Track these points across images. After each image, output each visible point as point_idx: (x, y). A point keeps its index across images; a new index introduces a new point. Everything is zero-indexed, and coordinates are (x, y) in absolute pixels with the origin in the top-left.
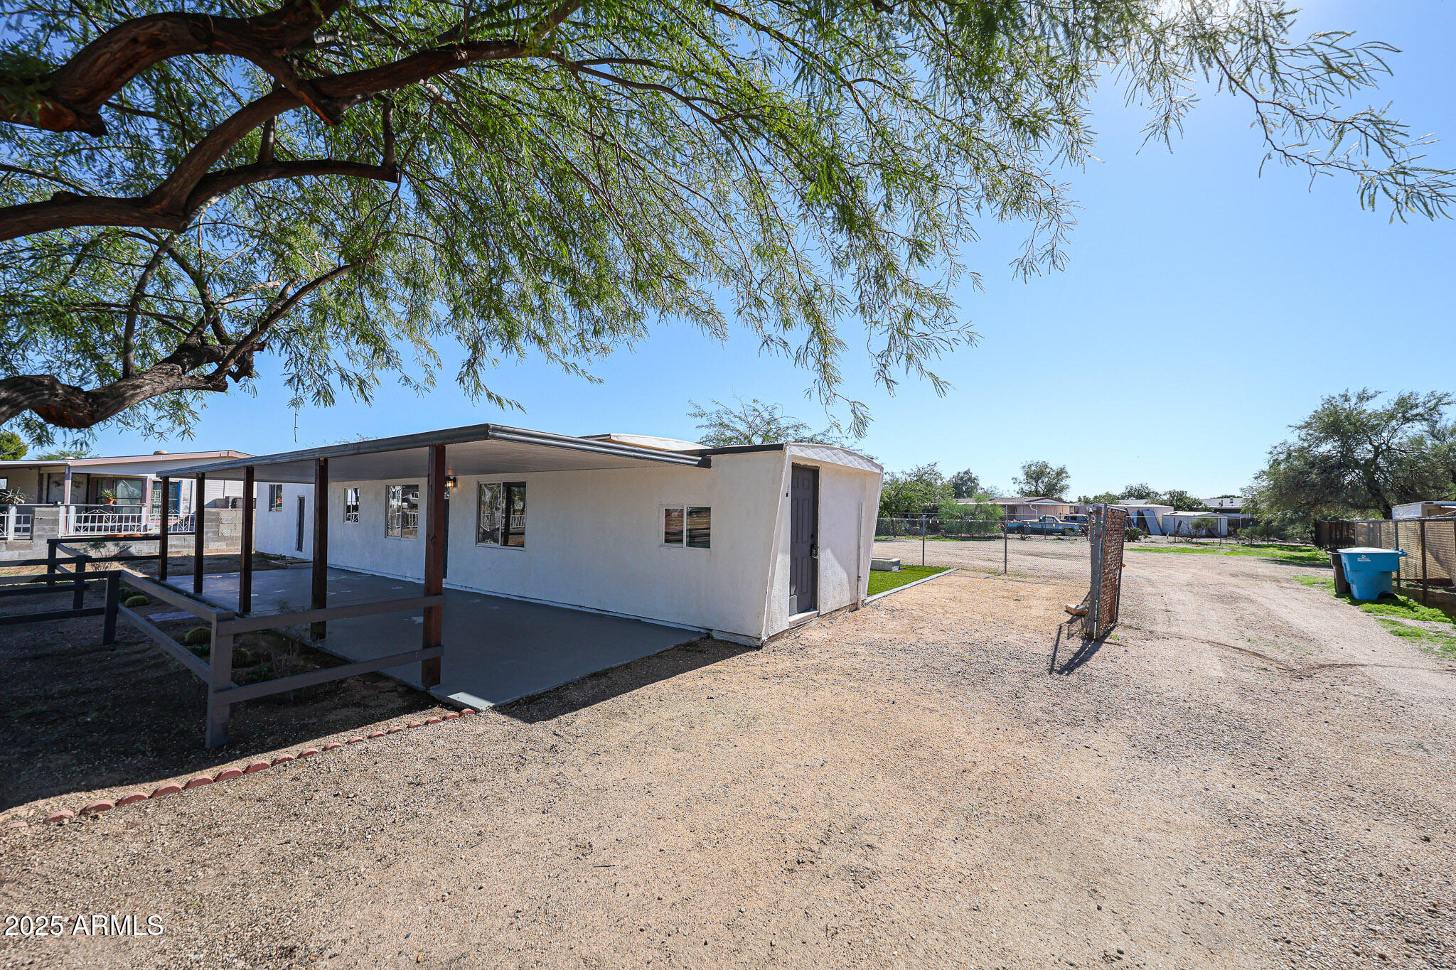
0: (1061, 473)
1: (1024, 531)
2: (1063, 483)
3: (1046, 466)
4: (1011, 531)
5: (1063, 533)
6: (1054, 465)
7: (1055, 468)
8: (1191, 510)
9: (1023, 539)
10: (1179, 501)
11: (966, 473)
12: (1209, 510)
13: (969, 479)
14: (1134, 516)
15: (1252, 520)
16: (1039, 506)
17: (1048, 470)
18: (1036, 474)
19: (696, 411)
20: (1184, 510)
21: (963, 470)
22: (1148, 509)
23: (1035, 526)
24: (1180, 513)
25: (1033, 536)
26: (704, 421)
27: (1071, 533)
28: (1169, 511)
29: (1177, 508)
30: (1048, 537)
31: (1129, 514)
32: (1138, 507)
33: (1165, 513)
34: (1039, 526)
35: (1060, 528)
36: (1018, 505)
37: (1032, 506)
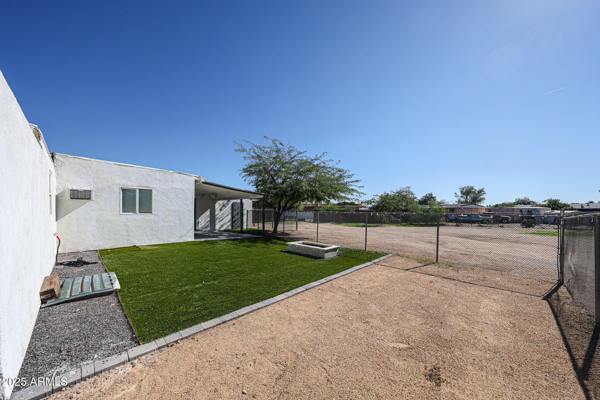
0: (481, 192)
1: (458, 221)
2: (481, 197)
3: (473, 188)
4: (451, 221)
5: (482, 222)
6: (477, 188)
7: (477, 189)
8: (563, 209)
9: (458, 226)
10: (554, 204)
11: (430, 194)
12: (575, 210)
13: (432, 197)
14: (525, 213)
16: (467, 208)
17: (473, 190)
18: (467, 192)
19: (239, 148)
20: (557, 210)
22: (535, 209)
23: (465, 219)
24: (556, 212)
25: (464, 224)
26: (245, 154)
27: (487, 222)
28: (549, 211)
29: (553, 209)
30: (473, 225)
31: (523, 211)
32: (529, 208)
33: (546, 212)
34: (468, 219)
35: (480, 219)
36: (456, 208)
37: (464, 208)
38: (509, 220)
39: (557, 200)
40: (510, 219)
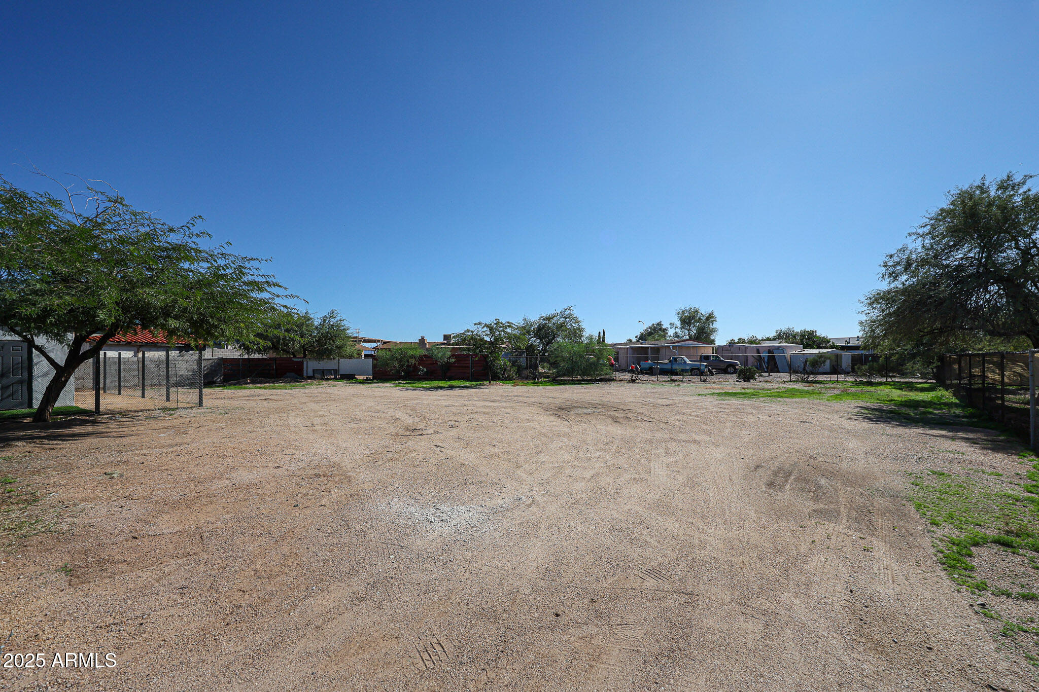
0: (710, 318)
3: (697, 311)
6: (704, 311)
7: (704, 313)
8: (819, 347)
10: (809, 340)
11: (658, 324)
12: (836, 347)
13: (660, 329)
14: (765, 355)
15: (872, 355)
16: (679, 347)
17: (698, 315)
18: (689, 319)
20: (812, 348)
21: (655, 322)
22: (778, 348)
23: (663, 367)
24: (807, 351)
28: (798, 350)
29: (806, 347)
31: (761, 352)
32: (770, 346)
33: (794, 352)
34: (669, 367)
35: (688, 368)
36: (662, 347)
37: (674, 347)
38: (737, 367)
39: (813, 331)
40: (738, 365)
